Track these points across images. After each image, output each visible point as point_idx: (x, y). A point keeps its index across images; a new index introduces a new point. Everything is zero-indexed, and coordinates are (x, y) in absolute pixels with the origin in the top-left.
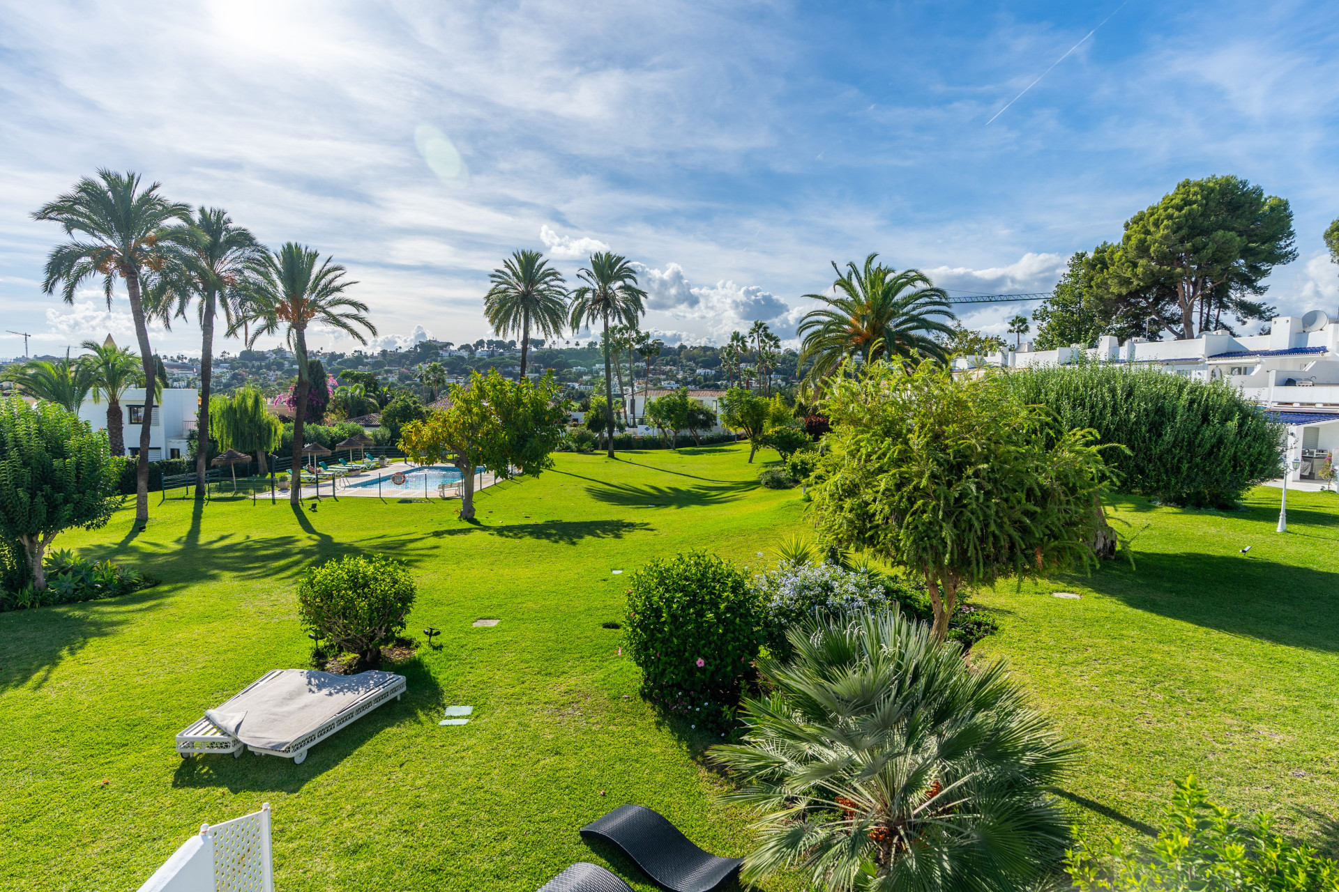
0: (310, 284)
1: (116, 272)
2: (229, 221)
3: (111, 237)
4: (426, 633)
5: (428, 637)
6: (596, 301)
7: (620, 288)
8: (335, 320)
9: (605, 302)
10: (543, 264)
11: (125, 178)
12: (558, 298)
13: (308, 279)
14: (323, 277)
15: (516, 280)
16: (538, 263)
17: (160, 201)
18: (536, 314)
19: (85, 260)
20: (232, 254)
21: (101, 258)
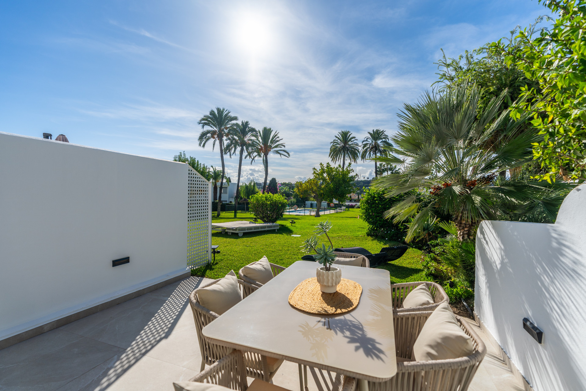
0: (270, 139)
1: (217, 138)
2: (249, 124)
3: (216, 127)
4: (291, 222)
5: (291, 224)
6: (372, 148)
7: (381, 142)
8: (277, 152)
9: (375, 148)
10: (350, 135)
11: (222, 110)
12: (356, 147)
13: (270, 138)
14: (274, 137)
15: (340, 142)
16: (348, 135)
17: (230, 117)
18: (347, 153)
19: (209, 135)
20: (249, 134)
21: (213, 133)
